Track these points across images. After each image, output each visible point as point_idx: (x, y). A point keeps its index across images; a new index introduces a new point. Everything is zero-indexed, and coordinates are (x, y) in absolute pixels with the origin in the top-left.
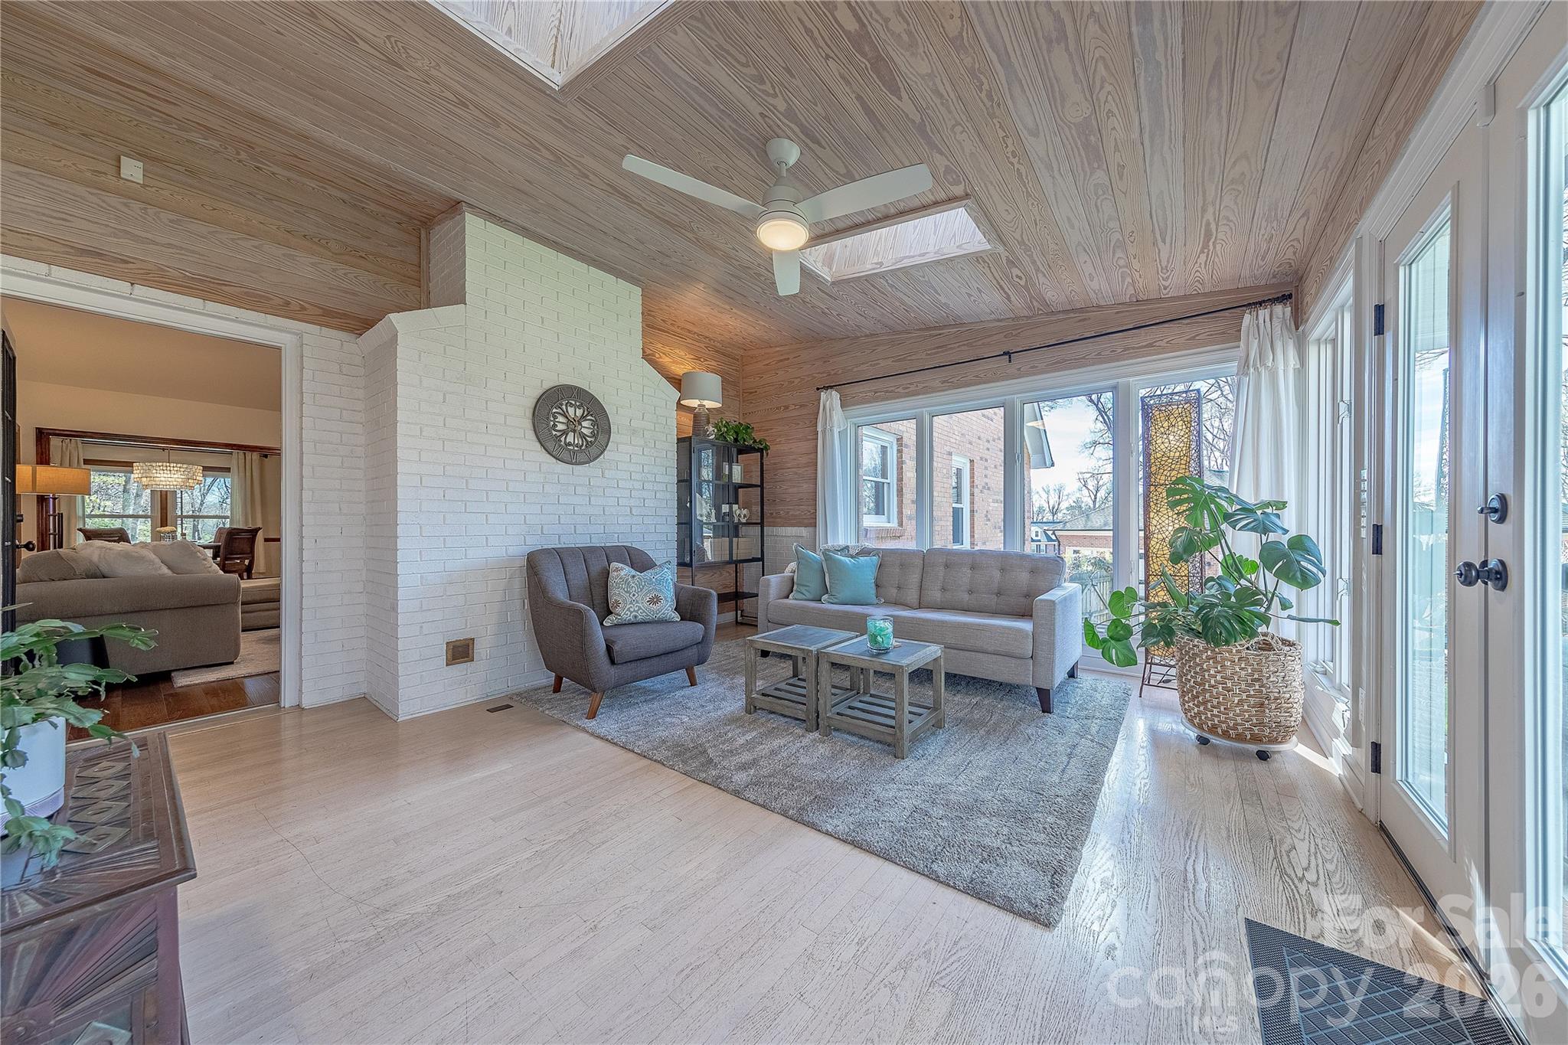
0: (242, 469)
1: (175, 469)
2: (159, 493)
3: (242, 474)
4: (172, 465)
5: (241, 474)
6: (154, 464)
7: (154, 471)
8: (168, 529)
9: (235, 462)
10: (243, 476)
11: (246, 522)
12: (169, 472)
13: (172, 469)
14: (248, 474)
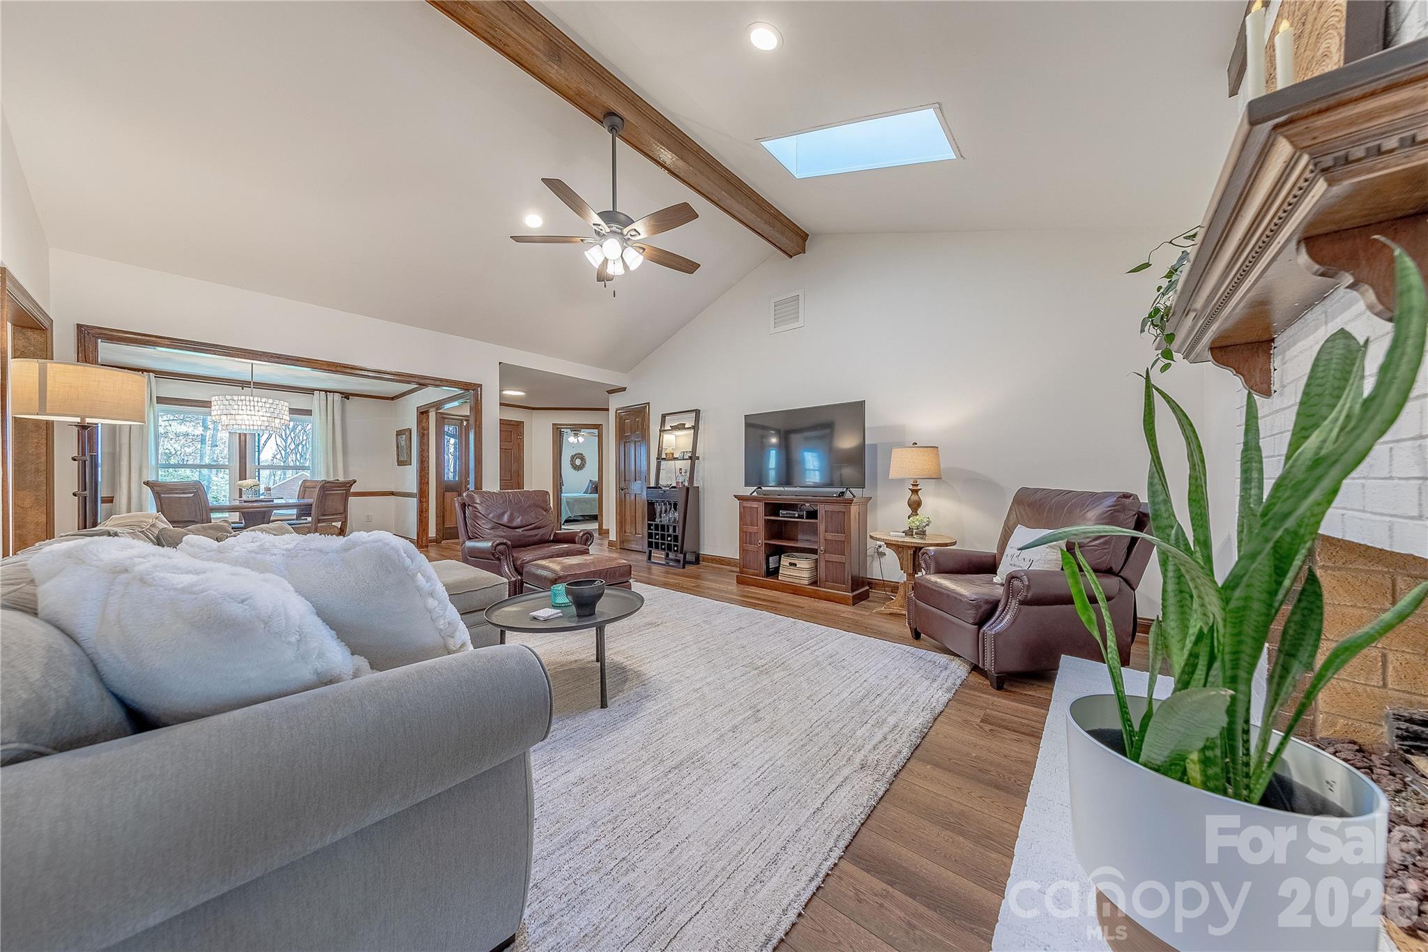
0: (323, 412)
1: (260, 404)
2: (238, 435)
3: (324, 417)
4: (256, 399)
5: (322, 417)
6: (235, 398)
7: (236, 407)
8: (249, 482)
9: (316, 403)
10: (325, 421)
11: (328, 474)
12: (252, 408)
13: (256, 404)
14: (330, 418)
